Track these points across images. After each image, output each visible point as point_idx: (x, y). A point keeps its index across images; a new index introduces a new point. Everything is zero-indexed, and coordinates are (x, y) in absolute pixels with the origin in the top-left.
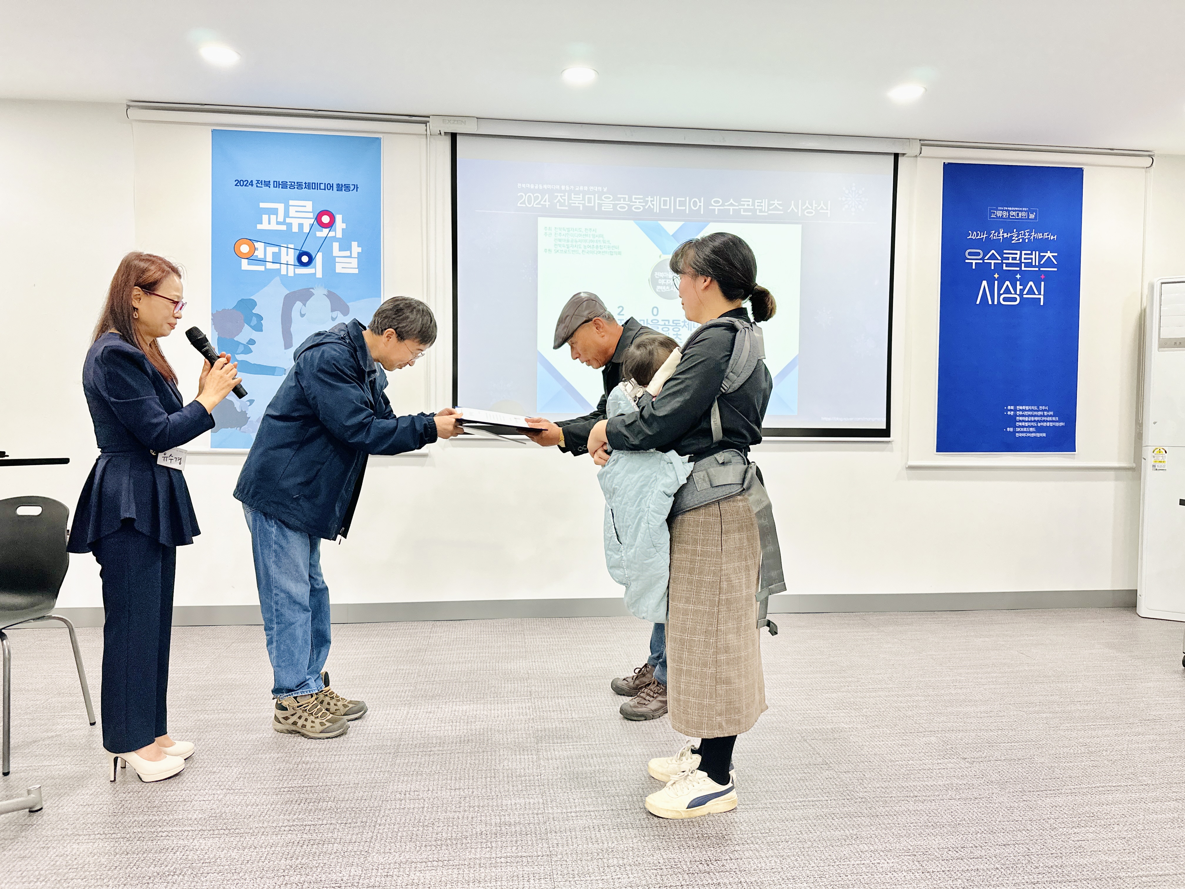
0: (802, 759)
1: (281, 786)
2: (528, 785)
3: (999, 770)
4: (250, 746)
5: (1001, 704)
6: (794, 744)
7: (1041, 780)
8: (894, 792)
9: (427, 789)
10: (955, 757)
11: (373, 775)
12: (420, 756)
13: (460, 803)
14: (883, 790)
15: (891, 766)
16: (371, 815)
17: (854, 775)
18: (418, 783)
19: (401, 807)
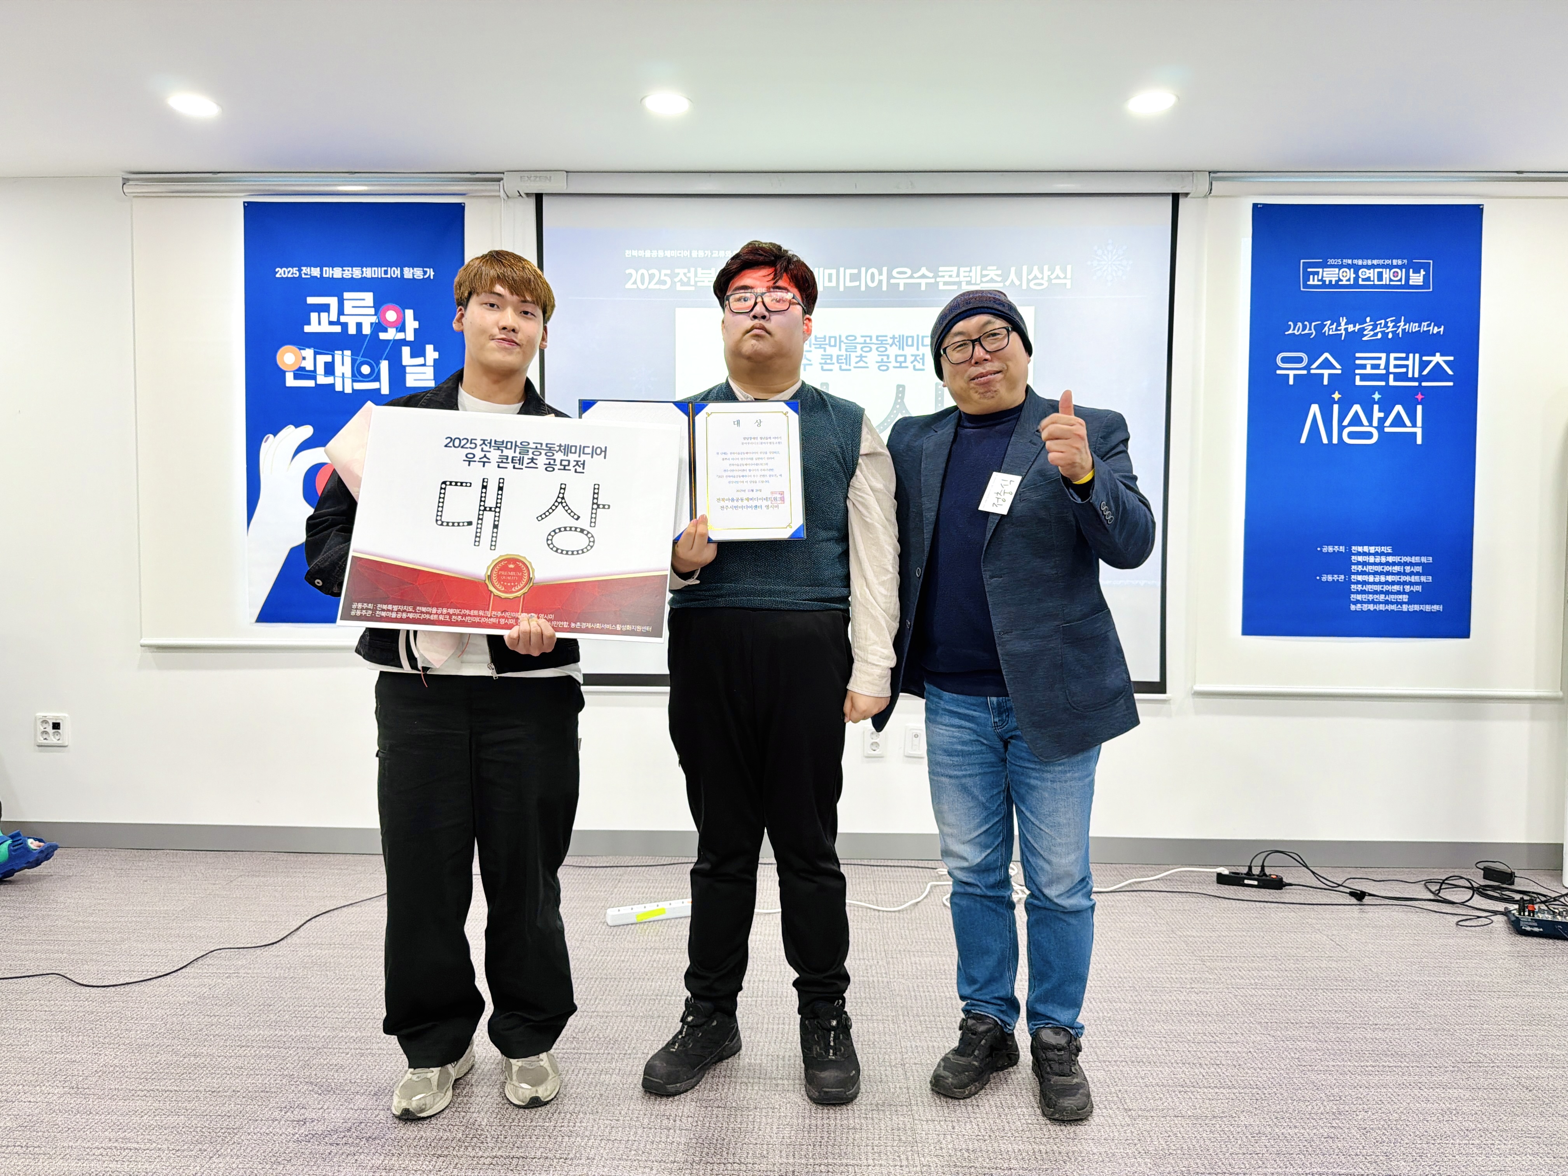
0: (877, 1095)
1: (141, 1087)
2: (459, 1110)
3: (1171, 1134)
4: (146, 1026)
5: (1244, 1022)
6: (882, 1069)
7: (1227, 1155)
8: (980, 1159)
9: (320, 1106)
10: (1115, 1107)
11: (266, 1081)
12: (348, 1056)
13: (349, 1130)
14: (966, 1154)
15: (1006, 1115)
16: (220, 1139)
17: (938, 1127)
18: (316, 1096)
19: (267, 1131)
